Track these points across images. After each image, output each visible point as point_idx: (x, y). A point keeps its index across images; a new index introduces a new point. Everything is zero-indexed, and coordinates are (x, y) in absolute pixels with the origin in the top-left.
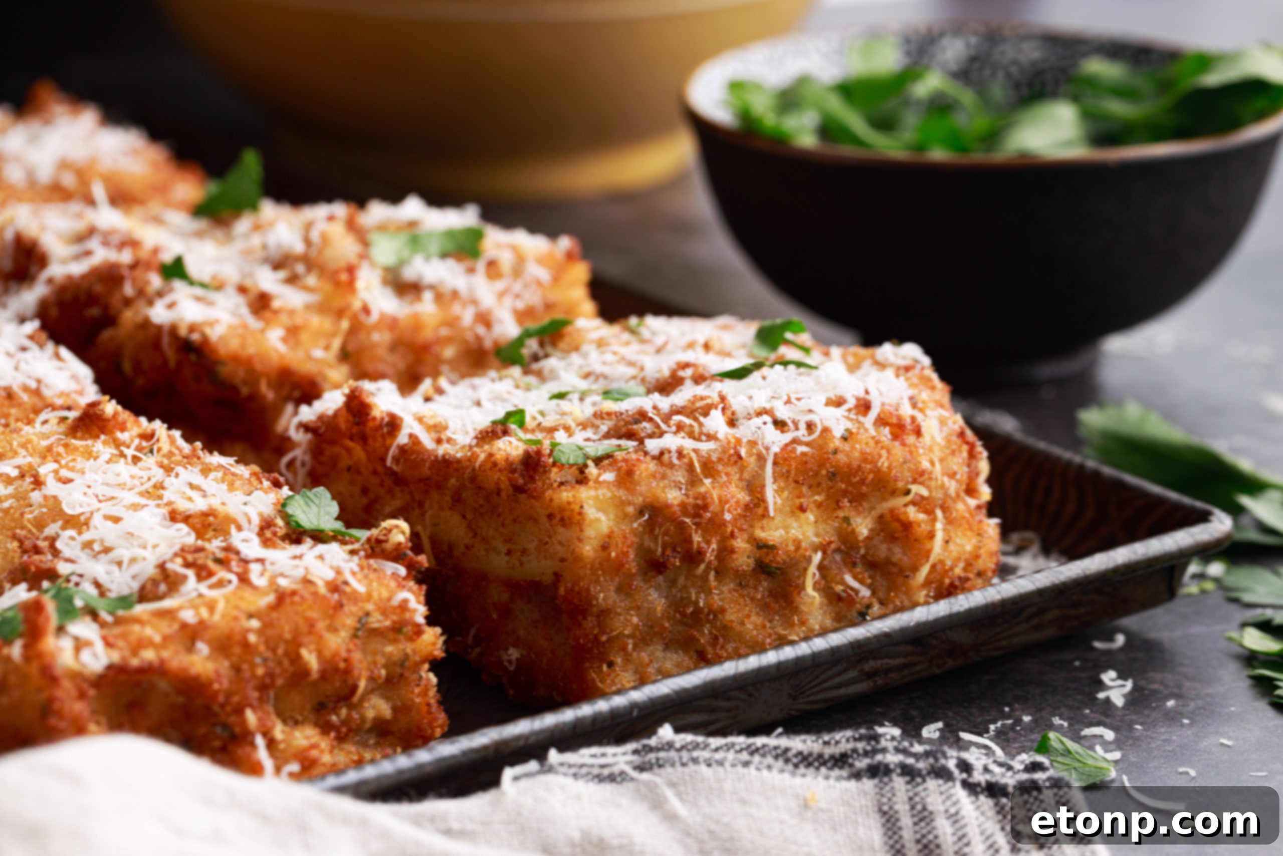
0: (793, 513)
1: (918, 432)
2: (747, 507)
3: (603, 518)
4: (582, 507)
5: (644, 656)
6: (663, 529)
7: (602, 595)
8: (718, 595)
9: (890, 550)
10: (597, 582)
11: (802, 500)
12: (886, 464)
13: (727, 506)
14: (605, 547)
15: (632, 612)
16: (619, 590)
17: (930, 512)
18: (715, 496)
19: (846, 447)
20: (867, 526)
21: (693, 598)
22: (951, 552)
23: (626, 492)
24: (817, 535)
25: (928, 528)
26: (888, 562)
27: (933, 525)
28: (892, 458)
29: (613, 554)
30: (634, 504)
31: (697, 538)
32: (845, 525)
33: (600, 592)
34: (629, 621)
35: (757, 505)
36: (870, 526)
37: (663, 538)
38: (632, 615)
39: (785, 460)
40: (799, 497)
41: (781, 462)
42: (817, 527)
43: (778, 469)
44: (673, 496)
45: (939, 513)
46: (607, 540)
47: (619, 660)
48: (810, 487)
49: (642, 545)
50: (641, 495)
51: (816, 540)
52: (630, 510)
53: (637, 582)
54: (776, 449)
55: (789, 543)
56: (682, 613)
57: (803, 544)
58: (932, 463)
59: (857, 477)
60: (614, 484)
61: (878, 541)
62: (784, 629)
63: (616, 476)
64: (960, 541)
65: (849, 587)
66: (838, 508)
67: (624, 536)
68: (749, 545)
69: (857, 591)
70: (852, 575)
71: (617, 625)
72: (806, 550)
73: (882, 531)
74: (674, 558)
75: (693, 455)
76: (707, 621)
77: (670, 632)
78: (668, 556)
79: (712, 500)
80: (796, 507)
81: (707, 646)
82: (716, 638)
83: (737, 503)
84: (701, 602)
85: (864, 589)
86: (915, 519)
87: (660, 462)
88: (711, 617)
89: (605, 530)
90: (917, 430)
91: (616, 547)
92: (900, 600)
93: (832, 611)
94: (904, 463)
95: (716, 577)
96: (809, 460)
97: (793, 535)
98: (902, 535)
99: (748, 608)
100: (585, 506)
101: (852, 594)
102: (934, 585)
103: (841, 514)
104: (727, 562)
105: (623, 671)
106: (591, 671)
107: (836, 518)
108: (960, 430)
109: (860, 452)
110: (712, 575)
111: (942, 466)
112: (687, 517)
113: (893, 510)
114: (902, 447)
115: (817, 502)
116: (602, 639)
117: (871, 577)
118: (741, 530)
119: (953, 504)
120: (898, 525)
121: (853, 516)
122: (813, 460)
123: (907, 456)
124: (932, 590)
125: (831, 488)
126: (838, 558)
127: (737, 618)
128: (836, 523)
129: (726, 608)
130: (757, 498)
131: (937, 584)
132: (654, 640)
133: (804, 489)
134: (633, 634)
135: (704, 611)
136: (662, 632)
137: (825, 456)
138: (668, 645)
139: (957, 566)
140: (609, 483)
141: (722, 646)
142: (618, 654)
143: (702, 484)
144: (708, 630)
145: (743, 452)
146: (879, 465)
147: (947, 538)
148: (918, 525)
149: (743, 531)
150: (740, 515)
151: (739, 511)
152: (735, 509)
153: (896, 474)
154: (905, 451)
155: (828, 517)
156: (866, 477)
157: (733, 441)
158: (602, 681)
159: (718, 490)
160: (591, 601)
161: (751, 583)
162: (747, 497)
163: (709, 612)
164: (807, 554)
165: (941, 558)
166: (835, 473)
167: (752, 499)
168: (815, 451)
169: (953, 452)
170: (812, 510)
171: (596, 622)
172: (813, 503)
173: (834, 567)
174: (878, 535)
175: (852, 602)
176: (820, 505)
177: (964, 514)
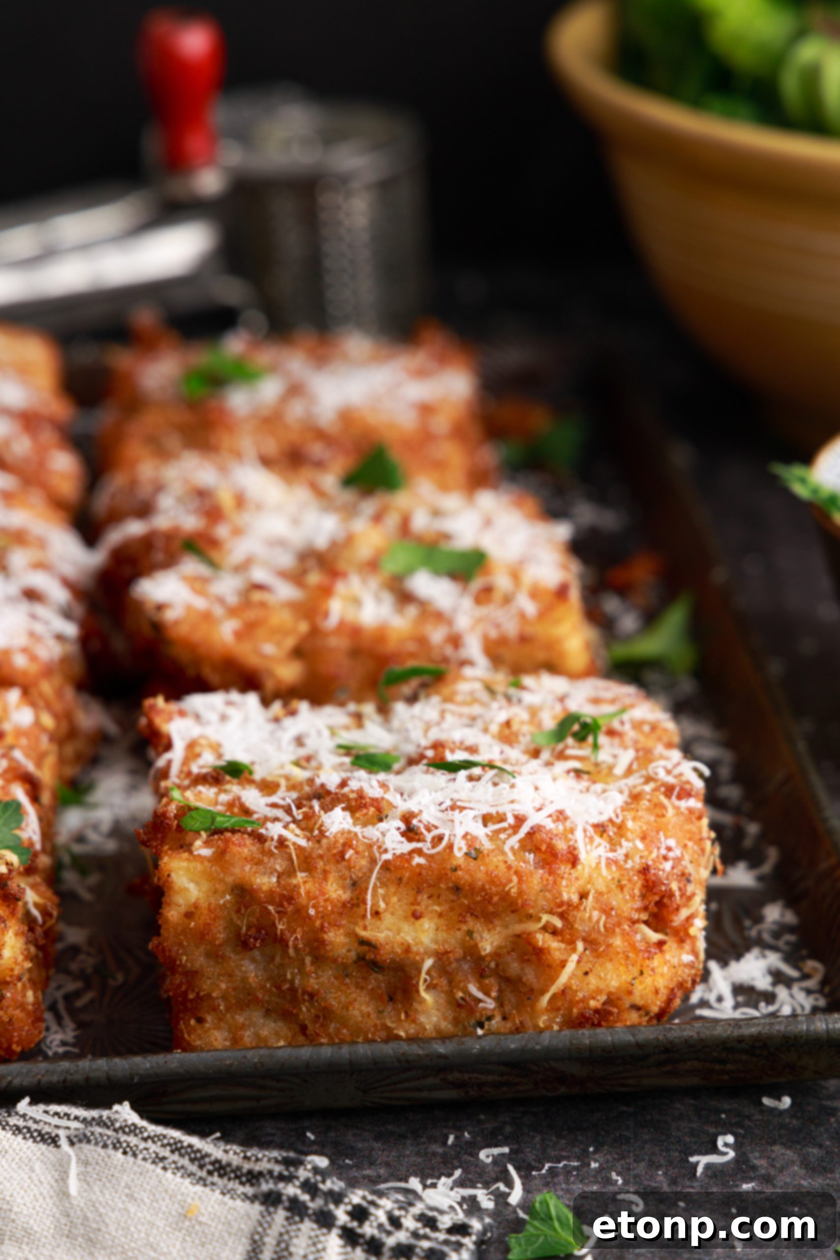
0: (406, 918)
1: (574, 861)
2: (344, 905)
3: (192, 887)
4: (169, 876)
5: (240, 1019)
6: (249, 910)
7: (184, 958)
8: (317, 978)
9: (522, 969)
10: (180, 944)
11: (418, 908)
12: (514, 890)
13: (313, 902)
14: (189, 915)
15: (221, 978)
16: (208, 955)
17: (571, 943)
18: (302, 891)
19: (472, 864)
20: (492, 943)
21: (289, 976)
22: (588, 984)
23: (218, 869)
24: (436, 942)
25: (563, 957)
26: (519, 979)
27: (570, 955)
28: (524, 886)
29: (193, 924)
30: (225, 882)
31: (280, 927)
32: (468, 938)
33: (182, 954)
34: (218, 986)
35: (358, 905)
36: (495, 944)
37: (248, 920)
38: (222, 981)
39: (397, 868)
40: (413, 904)
41: (393, 869)
42: (437, 935)
43: (388, 875)
44: (265, 882)
45: (580, 946)
46: (193, 909)
47: (209, 1018)
48: (430, 897)
49: (232, 920)
50: (232, 874)
51: (434, 946)
52: (220, 887)
53: (228, 951)
54: (388, 856)
55: (395, 945)
56: (278, 988)
57: (415, 949)
58: (583, 896)
59: (481, 896)
60: (210, 860)
61: (508, 959)
62: (392, 1022)
63: (214, 853)
64: (606, 975)
65: (471, 995)
66: (460, 922)
67: (210, 910)
68: (347, 940)
69: (480, 1001)
70: (477, 985)
71: (205, 987)
72: (418, 953)
73: (513, 950)
74: (256, 939)
75: (292, 847)
76: (304, 1001)
77: (268, 1002)
78: (250, 936)
79: (299, 894)
80: (409, 913)
81: (307, 1022)
82: (317, 1017)
83: (327, 900)
84: (297, 982)
85: (489, 1000)
86: (546, 946)
87: (263, 848)
88: (306, 997)
89: (193, 900)
90: (572, 860)
91: (199, 918)
92: (521, 1019)
93: (450, 1014)
94: (541, 891)
95: (312, 963)
96: (424, 872)
97: (403, 938)
98: (534, 958)
99: (354, 995)
100: (173, 875)
101: (472, 1003)
102: (561, 1012)
103: (465, 928)
104: (322, 952)
105: (214, 1029)
106: (182, 1022)
107: (459, 929)
108: (645, 866)
109: (487, 873)
110: (308, 960)
111: (597, 900)
112: (272, 904)
113: (524, 933)
114: (546, 876)
115: (436, 911)
116: (191, 996)
117: (500, 991)
118: (335, 925)
119: (602, 938)
120: (530, 949)
121: (478, 931)
122: (430, 873)
123: (547, 885)
124: (560, 1016)
125: (453, 901)
126: (466, 967)
127: (339, 1003)
128: (459, 934)
129: (325, 992)
130: (358, 899)
131: (566, 1012)
132: (251, 1006)
133: (419, 898)
134: (224, 997)
135: (300, 991)
136: (257, 1001)
137: (443, 872)
138: (268, 1013)
139: (594, 998)
140: (205, 857)
141: (322, 1025)
142: (208, 1012)
143: (295, 876)
144: (307, 1008)
145: (349, 854)
146: (507, 889)
147: (588, 969)
148: (549, 953)
149: (339, 926)
150: (332, 912)
151: (329, 908)
152: (323, 906)
153: (526, 900)
154: (547, 880)
155: (450, 928)
156: (491, 898)
157: (341, 841)
158: (189, 1034)
159: (309, 886)
160: (175, 960)
161: (354, 974)
162: (345, 896)
163: (305, 992)
164: (418, 958)
165: (574, 987)
166: (457, 889)
167: (352, 899)
168: (433, 865)
169: (621, 888)
170: (431, 919)
171: (183, 980)
172: (432, 912)
173: (460, 974)
174: (509, 953)
175: (471, 1011)
176: (440, 915)
177: (619, 950)
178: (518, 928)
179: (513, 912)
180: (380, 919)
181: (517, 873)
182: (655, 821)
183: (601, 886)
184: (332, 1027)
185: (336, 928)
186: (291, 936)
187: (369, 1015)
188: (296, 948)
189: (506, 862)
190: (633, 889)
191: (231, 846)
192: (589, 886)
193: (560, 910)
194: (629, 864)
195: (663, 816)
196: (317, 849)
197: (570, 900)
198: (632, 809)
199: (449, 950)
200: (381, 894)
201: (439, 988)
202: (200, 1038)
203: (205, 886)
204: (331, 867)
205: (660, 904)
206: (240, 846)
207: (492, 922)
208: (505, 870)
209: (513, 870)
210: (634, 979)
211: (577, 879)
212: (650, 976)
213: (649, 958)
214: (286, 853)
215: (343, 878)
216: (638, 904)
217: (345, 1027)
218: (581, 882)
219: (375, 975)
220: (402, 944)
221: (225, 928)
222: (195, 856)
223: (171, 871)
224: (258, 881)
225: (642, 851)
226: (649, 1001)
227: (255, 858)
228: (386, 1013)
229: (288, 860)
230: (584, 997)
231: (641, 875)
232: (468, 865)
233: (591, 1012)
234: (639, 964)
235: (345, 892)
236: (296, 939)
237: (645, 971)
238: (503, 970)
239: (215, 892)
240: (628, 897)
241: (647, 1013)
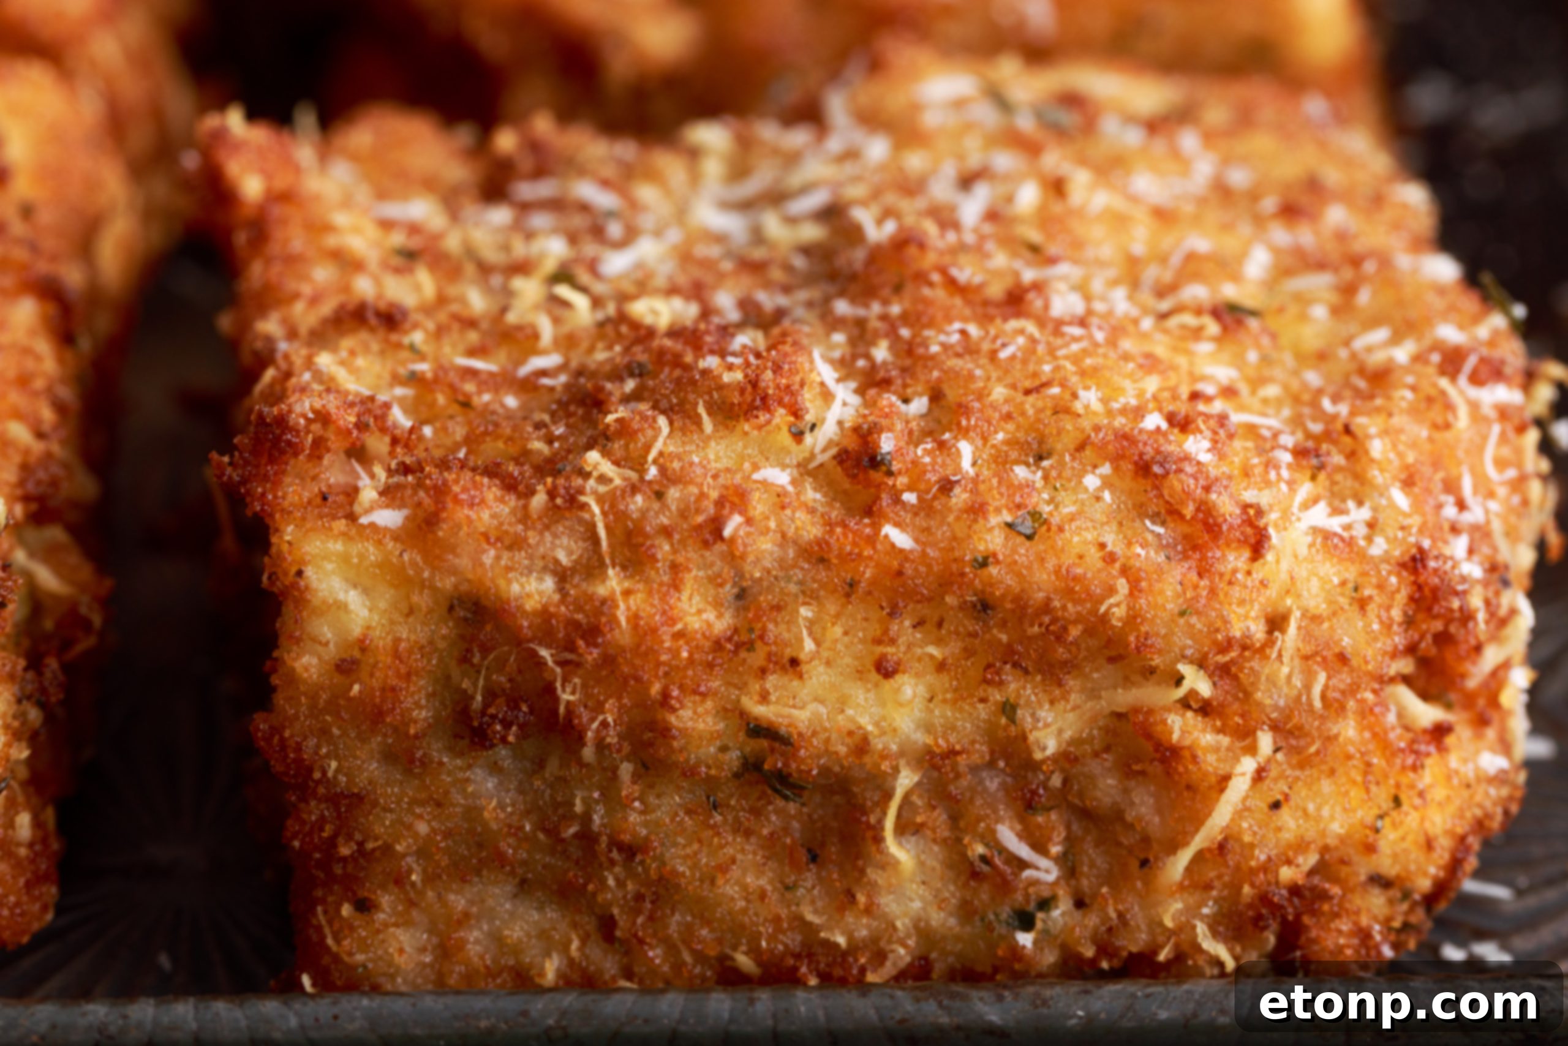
0: (860, 674)
1: (1257, 545)
2: (718, 645)
3: (353, 599)
4: (300, 573)
5: (458, 901)
6: (492, 657)
7: (334, 764)
8: (643, 813)
9: (1126, 791)
10: (324, 732)
11: (890, 650)
12: (1119, 612)
14: (346, 667)
15: (418, 810)
16: (389, 757)
17: (1245, 736)
18: (622, 616)
19: (1024, 552)
20: (1060, 732)
21: (579, 807)
22: (1279, 829)
23: (419, 558)
24: (929, 728)
25: (1223, 769)
26: (1118, 815)
28: (1143, 603)
29: (356, 688)
30: (434, 589)
31: (566, 696)
32: (1003, 721)
33: (328, 756)
34: (409, 827)
36: (1068, 734)
37: (487, 678)
38: (420, 817)
39: (846, 559)
40: (878, 642)
41: (835, 561)
42: (931, 711)
43: (823, 575)
44: (530, 590)
45: (1265, 741)
46: (357, 654)
47: (385, 900)
48: (918, 625)
49: (448, 678)
50: (454, 571)
51: (921, 738)
53: (437, 750)
55: (834, 736)
56: (553, 833)
57: (878, 744)
58: (1276, 623)
59: (1040, 625)
60: (396, 536)
61: (1094, 767)
62: (816, 912)
63: (407, 518)
64: (1319, 809)
65: (1002, 850)
66: (988, 682)
67: (396, 654)
68: (721, 726)
69: (1023, 864)
70: (1019, 827)
71: (378, 829)
72: (884, 756)
73: (1107, 749)
74: (507, 725)
75: (596, 509)
76: (612, 863)
77: (524, 863)
78: (494, 717)
79: (614, 621)
80: (869, 664)
81: (616, 911)
82: (639, 897)
83: (679, 635)
84: (596, 819)
85: (1043, 862)
86: (1187, 742)
87: (525, 507)
88: (615, 855)
89: (357, 631)
90: (1253, 541)
91: (372, 675)
92: (1120, 907)
93: (952, 892)
94: (1182, 614)
95: (636, 777)
96: (909, 569)
97: (852, 720)
98: (1156, 768)
99: (729, 851)
100: (309, 572)
101: (1008, 870)
102: (1214, 893)
103: (997, 696)
104: (662, 752)
105: (396, 925)
106: (319, 909)
107: (983, 700)
108: (1414, 551)
109: (1057, 572)
110: (626, 770)
111: (1306, 634)
112: (548, 646)
113: (1136, 710)
114: (1193, 576)
115: (932, 657)
116: (345, 851)
117: (1070, 841)
118: (695, 692)
119: (1316, 723)
120: (1149, 747)
121: (1028, 703)
122: (922, 569)
123: (1196, 598)
124: (1211, 903)
125: (974, 635)
126: (993, 784)
127: (695, 867)
128: (983, 711)
129: (663, 844)
130: (751, 630)
131: (1226, 893)
132: (485, 872)
133: (894, 627)
134: (423, 852)
135: (604, 840)
136: (500, 860)
137: (954, 567)
138: (524, 887)
139: (1289, 862)
140: (386, 529)
141: (651, 918)
142: (383, 887)
143: (604, 578)
144: (617, 880)
145: (733, 525)
146: (1103, 609)
147: (1279, 797)
148: (1194, 758)
149: (704, 695)
150: (691, 660)
151: (685, 654)
152: (670, 650)
153: (1147, 636)
154: (1196, 587)
155: (960, 696)
156: (1065, 629)
157: (714, 495)
158: (338, 940)
159: (637, 601)
160: (310, 770)
161: (733, 802)
162: (720, 623)
163: (616, 843)
164: (885, 766)
165: (1247, 838)
166: (984, 607)
167: (736, 631)
168: (931, 552)
169: (1362, 604)
170: (918, 675)
171: (326, 813)
172: (920, 660)
173: (979, 802)
174: (1096, 754)
175: (1004, 886)
176: (941, 667)
177: (1351, 750)
178: (1124, 698)
179: (1112, 660)
180: (800, 676)
181: (1125, 571)
182: (1430, 439)
183: (1316, 602)
184: (675, 922)
185: (697, 698)
186: (593, 720)
187: (763, 896)
188: (601, 746)
189: (1102, 546)
190: (1388, 608)
191: (450, 505)
192: (1289, 602)
193: (1222, 659)
194: (1379, 547)
195: (1447, 426)
196: (657, 514)
197: (1247, 636)
198: (1378, 410)
199: (958, 747)
200: (806, 619)
201: (929, 833)
202: (364, 946)
203: (385, 597)
204: (691, 554)
205: (1443, 639)
206: (472, 505)
207: (1060, 684)
208: (1100, 564)
209: (1117, 565)
210: (1381, 817)
211: (1263, 584)
212: (1416, 808)
213: (1414, 768)
214: (581, 521)
215: (716, 581)
216: (1399, 640)
217: (708, 923)
218: (1272, 592)
219: (780, 803)
220: (850, 733)
221: (431, 696)
222: (363, 527)
223: (304, 562)
224: (515, 588)
225: (1406, 515)
226: (1413, 867)
227: (507, 532)
228: (801, 892)
229: (584, 540)
230: (1269, 859)
231: (1405, 574)
232: (1014, 551)
233: (1284, 892)
234: (1392, 782)
235: (720, 616)
236: (604, 724)
237: (1403, 797)
238: (1081, 794)
239: (411, 611)
240: (1376, 626)
241: (1406, 895)
